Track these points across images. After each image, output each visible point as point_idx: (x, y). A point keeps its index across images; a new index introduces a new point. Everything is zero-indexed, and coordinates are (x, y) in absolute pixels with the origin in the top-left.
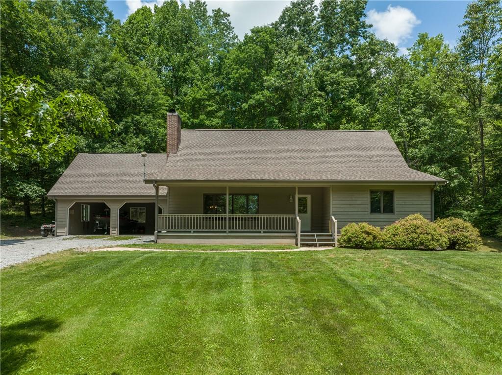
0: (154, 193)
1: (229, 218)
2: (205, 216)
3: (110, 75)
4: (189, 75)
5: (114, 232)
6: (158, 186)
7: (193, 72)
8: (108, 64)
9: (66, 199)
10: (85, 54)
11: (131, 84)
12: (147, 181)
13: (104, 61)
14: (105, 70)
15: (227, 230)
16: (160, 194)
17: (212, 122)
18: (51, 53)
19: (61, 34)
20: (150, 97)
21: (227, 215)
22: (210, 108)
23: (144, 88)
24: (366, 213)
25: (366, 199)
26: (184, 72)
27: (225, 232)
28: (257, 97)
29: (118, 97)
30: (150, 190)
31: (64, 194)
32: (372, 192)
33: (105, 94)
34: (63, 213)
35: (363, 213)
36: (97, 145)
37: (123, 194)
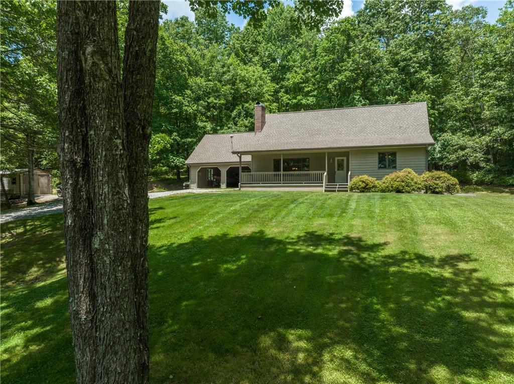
0: (238, 160)
1: (283, 174)
2: (274, 173)
3: (227, 77)
4: (291, 63)
5: (223, 186)
6: (241, 155)
7: (294, 61)
8: (225, 69)
9: (196, 165)
10: (211, 63)
11: (242, 81)
12: (234, 153)
13: (223, 66)
14: (224, 73)
15: (282, 182)
16: (242, 161)
17: (308, 100)
18: (188, 69)
19: (195, 53)
20: (256, 88)
21: (282, 172)
22: (306, 89)
23: (253, 82)
24: (375, 169)
25: (375, 159)
26: (287, 61)
27: (281, 183)
28: (340, 78)
29: (233, 91)
30: (235, 158)
31: (194, 162)
32: (379, 154)
33: (223, 91)
34: (194, 174)
35: (372, 169)
36: (219, 128)
37: (228, 161)
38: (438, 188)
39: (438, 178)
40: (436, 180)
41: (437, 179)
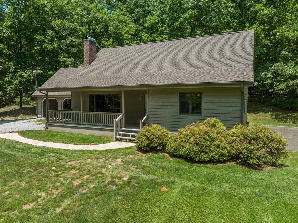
1: (83, 114)
21: (81, 112)
24: (175, 114)
25: (176, 101)
34: (40, 105)
38: (252, 158)
39: (254, 139)
40: (250, 143)
41: (253, 142)
